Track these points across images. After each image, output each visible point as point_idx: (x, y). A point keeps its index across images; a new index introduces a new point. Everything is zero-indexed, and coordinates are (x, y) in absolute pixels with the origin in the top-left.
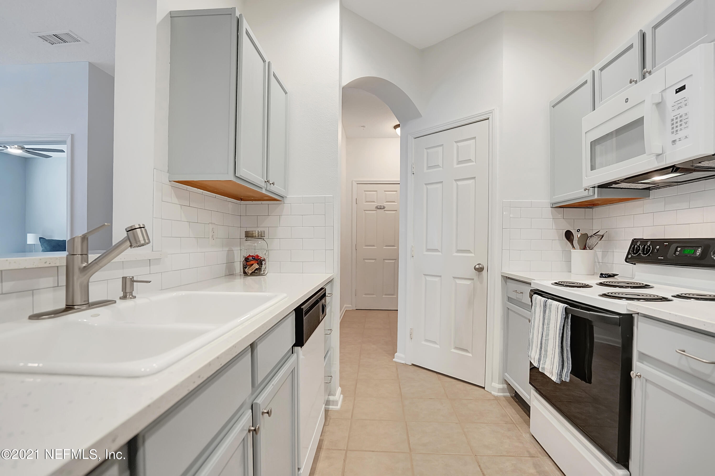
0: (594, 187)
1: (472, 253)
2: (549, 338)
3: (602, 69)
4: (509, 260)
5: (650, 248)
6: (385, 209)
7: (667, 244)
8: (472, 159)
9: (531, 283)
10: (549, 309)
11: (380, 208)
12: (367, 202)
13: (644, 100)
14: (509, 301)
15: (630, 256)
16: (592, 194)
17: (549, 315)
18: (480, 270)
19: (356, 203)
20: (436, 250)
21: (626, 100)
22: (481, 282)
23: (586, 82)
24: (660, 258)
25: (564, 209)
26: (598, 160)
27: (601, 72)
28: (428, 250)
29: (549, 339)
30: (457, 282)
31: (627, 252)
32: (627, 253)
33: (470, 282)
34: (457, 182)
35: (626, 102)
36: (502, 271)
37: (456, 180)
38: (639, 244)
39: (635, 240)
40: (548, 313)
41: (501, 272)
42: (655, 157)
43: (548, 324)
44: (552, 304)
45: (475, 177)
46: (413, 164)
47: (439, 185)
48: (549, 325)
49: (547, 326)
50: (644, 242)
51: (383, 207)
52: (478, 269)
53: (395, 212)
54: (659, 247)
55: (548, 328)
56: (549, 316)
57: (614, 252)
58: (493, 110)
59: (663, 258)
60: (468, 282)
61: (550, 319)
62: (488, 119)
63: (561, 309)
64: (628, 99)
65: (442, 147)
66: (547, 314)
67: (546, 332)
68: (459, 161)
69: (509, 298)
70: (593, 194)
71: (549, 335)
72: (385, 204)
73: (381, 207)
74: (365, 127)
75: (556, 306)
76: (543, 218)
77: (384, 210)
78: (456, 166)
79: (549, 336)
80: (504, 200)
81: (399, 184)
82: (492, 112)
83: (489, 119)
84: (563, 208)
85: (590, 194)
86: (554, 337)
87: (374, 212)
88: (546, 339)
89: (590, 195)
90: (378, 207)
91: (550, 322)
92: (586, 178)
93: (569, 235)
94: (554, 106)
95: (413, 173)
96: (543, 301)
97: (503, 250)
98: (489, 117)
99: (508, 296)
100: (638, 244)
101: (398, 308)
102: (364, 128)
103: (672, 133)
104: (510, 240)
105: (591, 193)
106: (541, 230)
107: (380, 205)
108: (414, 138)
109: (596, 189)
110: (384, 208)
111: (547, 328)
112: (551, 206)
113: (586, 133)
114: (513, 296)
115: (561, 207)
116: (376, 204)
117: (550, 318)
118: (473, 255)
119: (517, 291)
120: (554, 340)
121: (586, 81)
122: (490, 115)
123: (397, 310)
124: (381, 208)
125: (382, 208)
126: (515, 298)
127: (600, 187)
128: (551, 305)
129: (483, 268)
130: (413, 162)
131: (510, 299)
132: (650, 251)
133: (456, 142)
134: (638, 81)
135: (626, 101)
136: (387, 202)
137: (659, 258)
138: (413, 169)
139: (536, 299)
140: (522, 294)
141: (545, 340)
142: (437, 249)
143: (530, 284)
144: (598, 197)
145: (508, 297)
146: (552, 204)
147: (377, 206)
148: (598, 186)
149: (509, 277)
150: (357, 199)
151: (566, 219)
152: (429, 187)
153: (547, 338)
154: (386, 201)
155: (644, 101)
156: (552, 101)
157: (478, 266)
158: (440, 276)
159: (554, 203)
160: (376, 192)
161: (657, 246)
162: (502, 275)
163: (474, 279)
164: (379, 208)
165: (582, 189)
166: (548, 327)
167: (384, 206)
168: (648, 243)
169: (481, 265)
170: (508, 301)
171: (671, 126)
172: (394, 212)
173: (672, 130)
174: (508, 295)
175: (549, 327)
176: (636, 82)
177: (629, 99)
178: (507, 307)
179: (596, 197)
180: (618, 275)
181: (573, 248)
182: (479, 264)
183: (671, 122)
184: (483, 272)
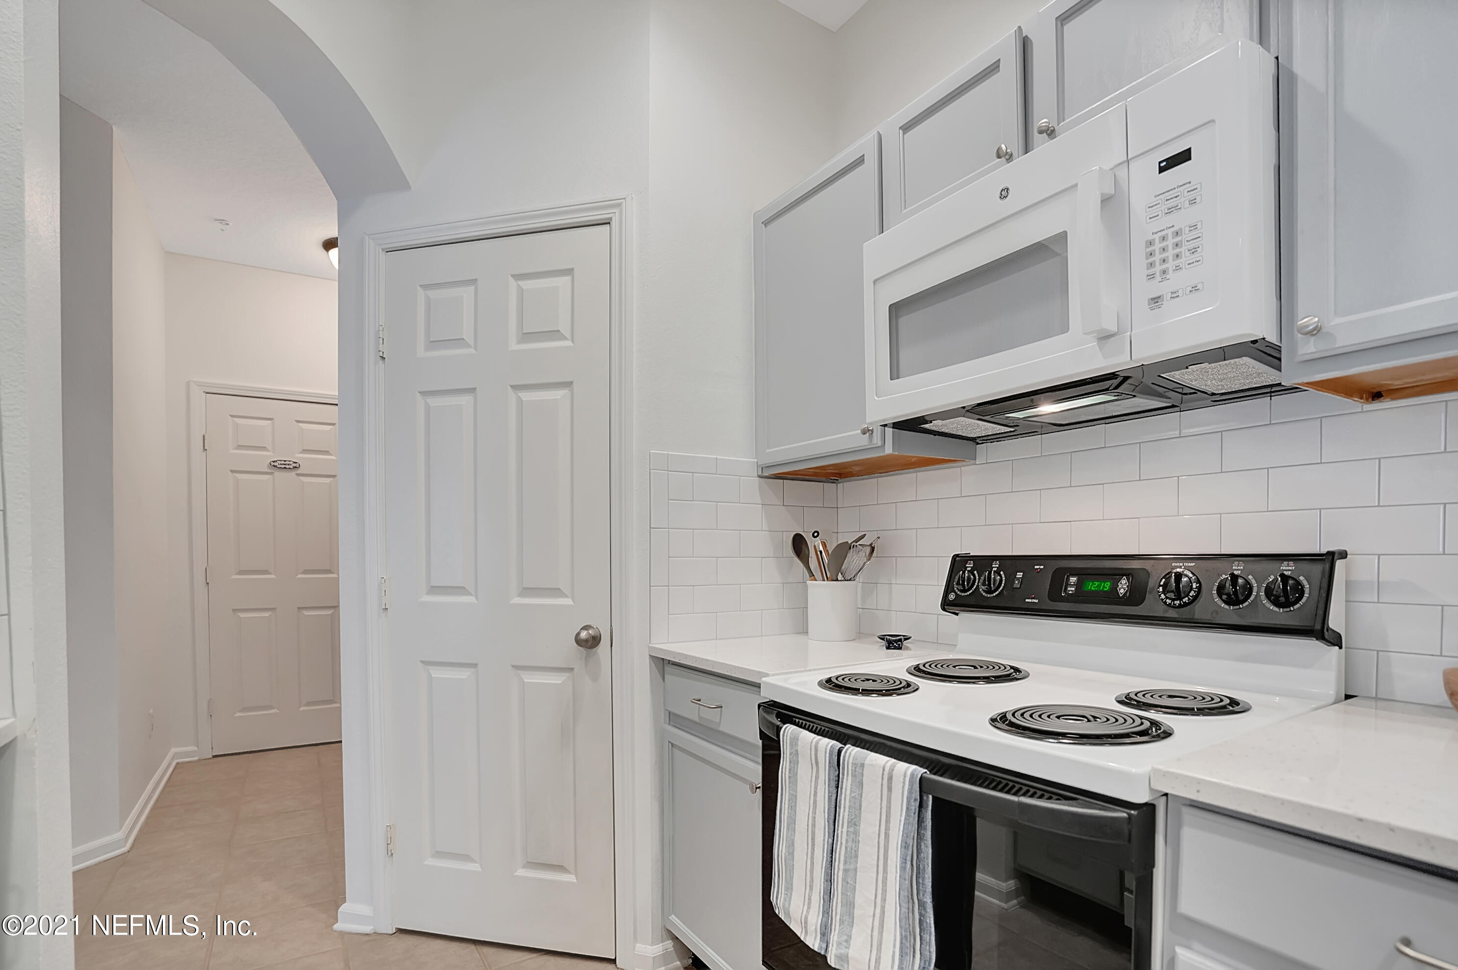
0: (885, 425)
1: (564, 595)
2: (858, 865)
3: (906, 128)
4: (669, 614)
5: (1001, 576)
6: (299, 471)
7: (1042, 567)
8: (561, 331)
9: (760, 684)
10: (854, 776)
11: (285, 468)
12: (240, 447)
13: (1074, 183)
14: (671, 723)
15: (952, 597)
16: (879, 444)
17: (853, 795)
18: (590, 643)
19: (205, 450)
20: (460, 590)
21: (1002, 191)
22: (595, 678)
23: (860, 161)
24: (1030, 600)
25: (785, 481)
26: (905, 356)
27: (904, 134)
28: (435, 590)
29: (858, 869)
30: (525, 680)
31: (945, 584)
32: (944, 587)
33: (564, 678)
34: (519, 394)
35: (1002, 197)
36: (650, 643)
37: (516, 388)
38: (970, 569)
39: (957, 559)
40: (851, 788)
41: (651, 648)
42: (1096, 343)
43: (854, 823)
44: (867, 762)
45: (572, 383)
46: (381, 328)
47: (465, 400)
48: (855, 825)
49: (849, 830)
50: (983, 562)
51: (295, 465)
52: (586, 641)
53: (331, 479)
54: (1022, 574)
55: (854, 836)
56: (854, 797)
57: (891, 584)
58: (624, 200)
59: (1037, 601)
60: (556, 679)
61: (860, 808)
62: (609, 223)
63: (904, 783)
64: (1008, 189)
65: (472, 288)
66: (848, 792)
67: (846, 848)
68: (524, 332)
69: (671, 715)
70: (882, 444)
71: (856, 857)
72: (299, 457)
73: (285, 464)
74: (227, 224)
75: (882, 770)
76: (741, 502)
77: (298, 475)
78: (514, 346)
79: (859, 859)
80: (652, 451)
81: (337, 405)
82: (619, 205)
83: (613, 223)
84: (782, 481)
85: (874, 444)
86: (878, 866)
87: (266, 477)
88: (847, 867)
89: (875, 446)
90: (275, 464)
91: (859, 816)
92: (876, 398)
93: (799, 544)
94: (767, 222)
95: (383, 358)
96: (826, 749)
97: (651, 587)
98: (611, 219)
99: (668, 710)
100: (969, 565)
101: (343, 738)
102: (224, 227)
103: (1149, 277)
104: (670, 558)
105: (877, 440)
106: (739, 531)
107: (285, 459)
108: (383, 250)
109: (889, 431)
110: (295, 467)
111: (847, 835)
112: (760, 473)
113: (875, 282)
114: (690, 712)
115: (777, 477)
116: (270, 456)
117: (861, 806)
118: (568, 601)
119: (699, 700)
120: (878, 872)
121: (861, 157)
122: (615, 213)
123: (341, 742)
124: (287, 466)
125: (291, 467)
126: (697, 719)
127: (899, 426)
128: (863, 765)
129: (599, 635)
130: (381, 324)
131: (674, 719)
132: (1003, 585)
133: (518, 277)
134: (1015, 154)
135: (1001, 195)
136: (305, 451)
137: (1027, 600)
138: (381, 345)
139: (795, 740)
140: (720, 709)
141: (846, 871)
142: (464, 588)
143: (758, 686)
144: (893, 451)
145: (669, 712)
146: (762, 468)
147: (274, 462)
148: (893, 423)
149: (669, 660)
150: (206, 437)
151: (787, 507)
152: (435, 402)
153: (852, 866)
154: (301, 450)
155: (1076, 185)
156: (760, 211)
157: (587, 631)
158: (475, 666)
159: (766, 466)
160: (269, 422)
161: (1018, 574)
162: (650, 655)
163: (573, 669)
164: (278, 466)
165: (858, 430)
166: (850, 832)
167: (294, 463)
168: (993, 566)
169: (593, 627)
170: (669, 724)
171: (1147, 259)
172: (328, 480)
173: (1148, 269)
174: (667, 708)
175: (856, 833)
176: (1010, 158)
177: (1010, 189)
178: (669, 741)
179: (889, 450)
180: (911, 639)
181: (810, 577)
182: (586, 628)
183: (1147, 247)
184: (600, 649)
